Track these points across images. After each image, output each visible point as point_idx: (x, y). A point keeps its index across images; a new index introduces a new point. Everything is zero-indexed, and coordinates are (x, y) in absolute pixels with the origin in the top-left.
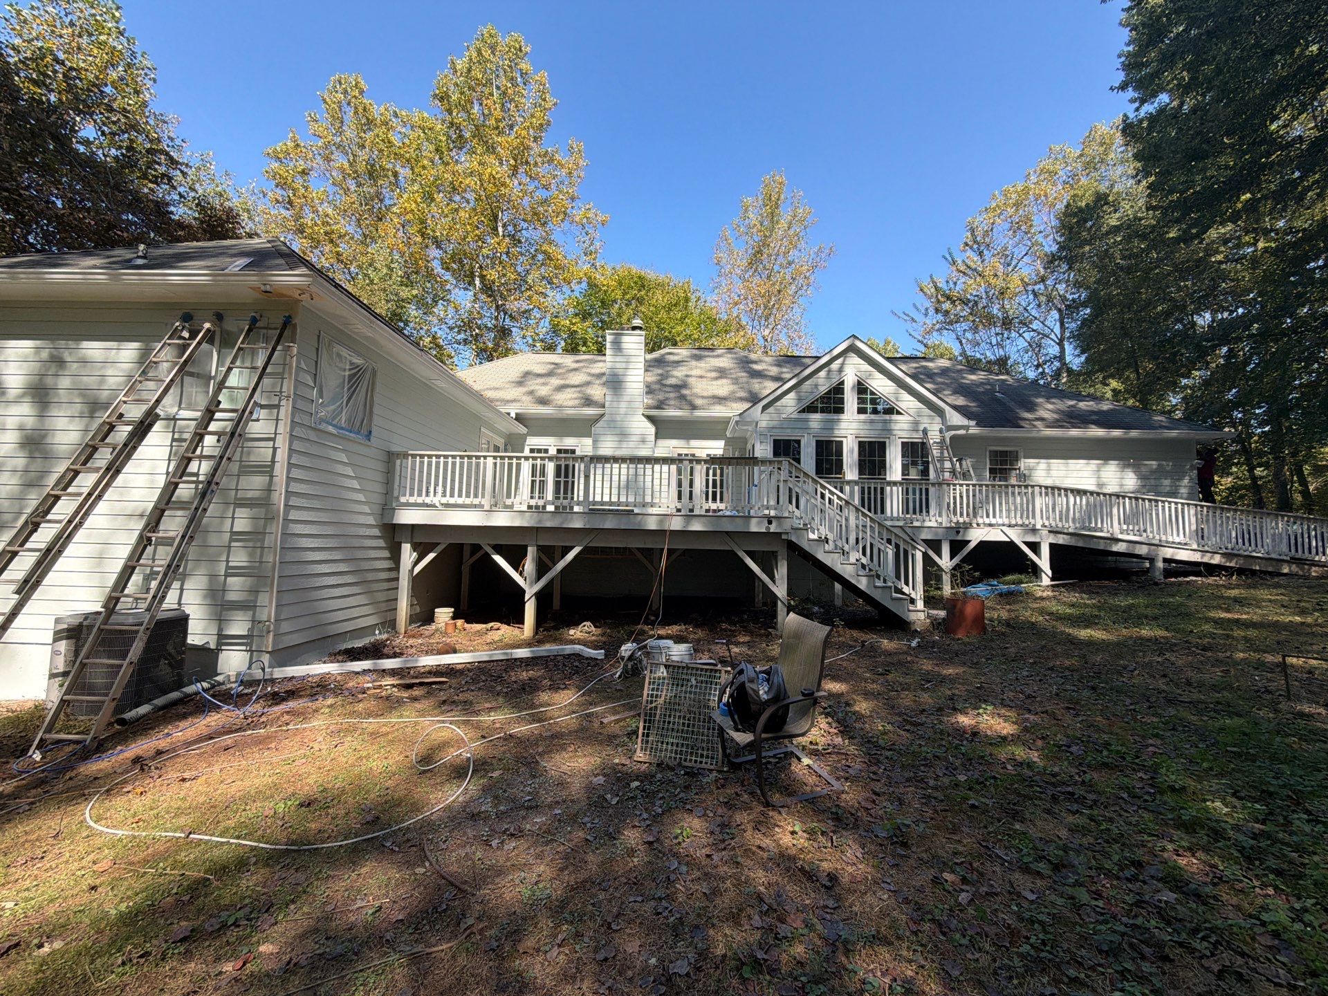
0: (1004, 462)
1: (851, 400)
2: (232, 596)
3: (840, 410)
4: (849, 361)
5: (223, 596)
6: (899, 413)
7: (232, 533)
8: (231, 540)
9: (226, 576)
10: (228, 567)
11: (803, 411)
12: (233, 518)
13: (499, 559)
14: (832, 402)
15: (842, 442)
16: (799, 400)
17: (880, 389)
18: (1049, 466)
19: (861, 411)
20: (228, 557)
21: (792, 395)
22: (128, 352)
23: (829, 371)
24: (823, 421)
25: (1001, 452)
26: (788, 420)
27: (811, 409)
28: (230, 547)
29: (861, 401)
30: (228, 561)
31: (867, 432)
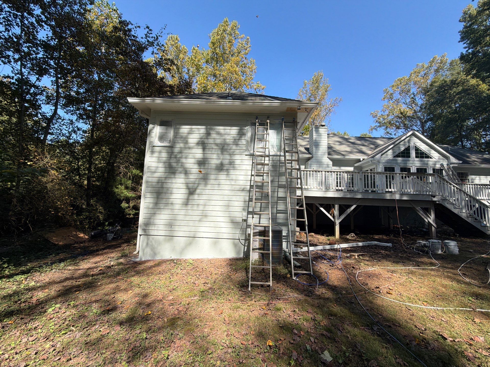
0: (462, 177)
1: (413, 153)
2: (280, 221)
3: (409, 157)
4: (412, 139)
5: (276, 221)
6: (431, 158)
7: (278, 197)
8: (278, 200)
9: (277, 213)
10: (277, 210)
11: (395, 157)
12: (278, 192)
13: (322, 209)
14: (406, 154)
15: (410, 168)
16: (394, 153)
17: (423, 149)
18: (480, 178)
19: (416, 157)
20: (277, 206)
21: (391, 151)
22: (234, 131)
23: (405, 142)
24: (403, 160)
25: (461, 173)
26: (389, 160)
27: (398, 156)
28: (277, 202)
29: (416, 153)
30: (277, 208)
31: (419, 165)
